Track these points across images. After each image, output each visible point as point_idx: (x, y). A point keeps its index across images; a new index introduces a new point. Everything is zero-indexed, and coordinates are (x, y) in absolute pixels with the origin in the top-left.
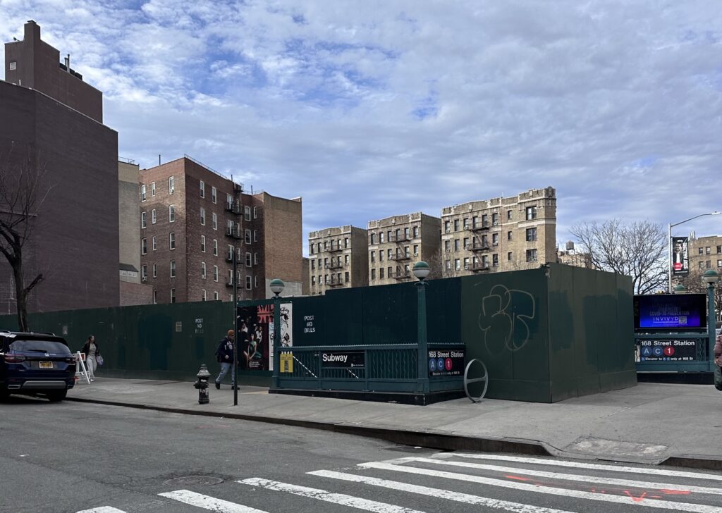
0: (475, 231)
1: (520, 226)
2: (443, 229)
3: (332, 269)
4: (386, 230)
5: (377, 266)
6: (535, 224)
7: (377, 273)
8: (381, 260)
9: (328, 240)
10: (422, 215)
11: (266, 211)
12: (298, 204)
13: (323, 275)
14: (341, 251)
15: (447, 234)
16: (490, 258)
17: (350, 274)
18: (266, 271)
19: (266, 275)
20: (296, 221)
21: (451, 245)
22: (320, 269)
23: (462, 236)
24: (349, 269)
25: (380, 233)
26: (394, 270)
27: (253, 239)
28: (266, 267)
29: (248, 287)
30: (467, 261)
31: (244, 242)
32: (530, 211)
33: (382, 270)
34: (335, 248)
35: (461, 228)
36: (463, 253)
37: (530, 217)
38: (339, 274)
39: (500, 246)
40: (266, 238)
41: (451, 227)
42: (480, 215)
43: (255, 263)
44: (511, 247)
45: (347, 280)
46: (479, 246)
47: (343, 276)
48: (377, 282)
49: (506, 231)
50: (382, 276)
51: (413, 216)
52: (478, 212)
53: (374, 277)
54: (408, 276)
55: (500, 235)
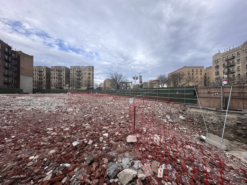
0: (78, 72)
1: (87, 72)
2: (71, 70)
3: (40, 75)
4: (56, 69)
5: (53, 76)
6: (90, 72)
7: (53, 78)
8: (54, 75)
9: (39, 69)
10: (66, 67)
11: (21, 56)
12: (32, 57)
13: (37, 77)
14: (43, 72)
15: (71, 71)
16: (81, 77)
17: (45, 77)
18: (20, 73)
19: (20, 74)
20: (31, 61)
21: (72, 74)
22: (36, 75)
23: (75, 72)
24: (45, 76)
25: (54, 69)
26: (58, 77)
27: (15, 63)
28: (21, 72)
29: (13, 76)
30: (76, 77)
31: (12, 63)
32: (89, 70)
33: (54, 77)
34: (41, 71)
35: (75, 71)
36: (75, 75)
37: (89, 71)
38: (42, 77)
39: (83, 75)
40: (21, 64)
41: (72, 70)
42: (79, 69)
43: (16, 70)
44: (86, 76)
45: (44, 78)
46: (79, 75)
47: (43, 77)
48: (53, 80)
49: (84, 73)
50: (54, 78)
51: (63, 67)
52: (79, 68)
53: (52, 78)
54: (61, 79)
55: (83, 73)
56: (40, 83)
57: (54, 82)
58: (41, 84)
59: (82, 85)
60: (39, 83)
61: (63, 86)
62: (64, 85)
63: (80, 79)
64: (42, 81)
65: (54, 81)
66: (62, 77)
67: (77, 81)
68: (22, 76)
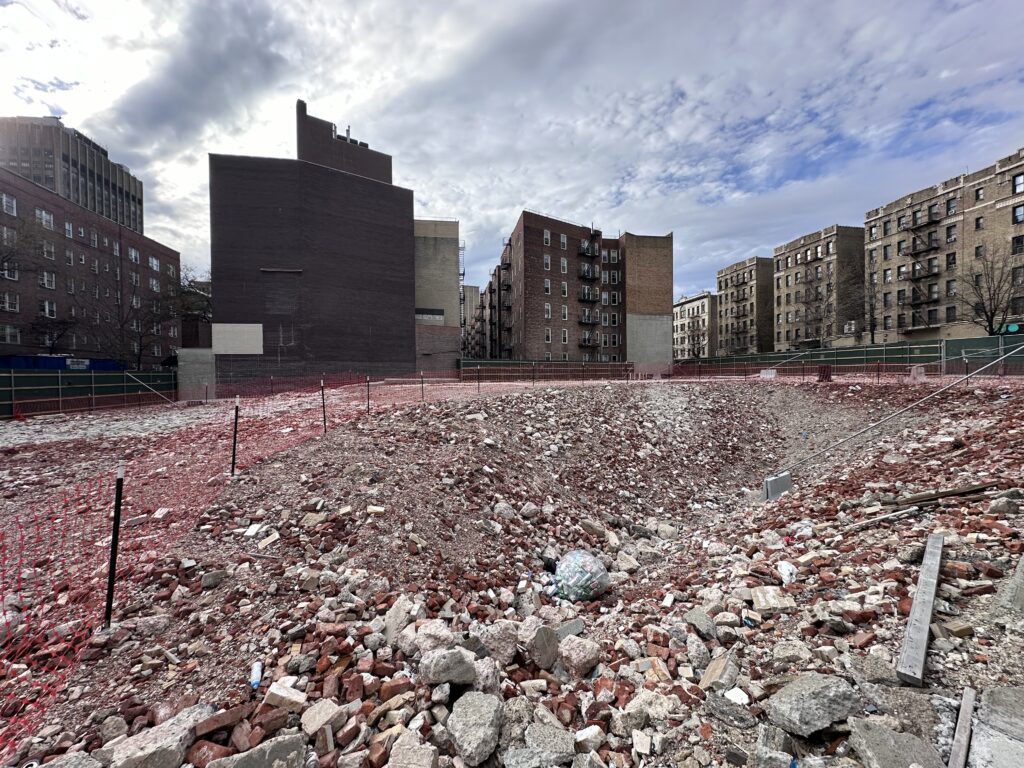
0: (916, 229)
1: (999, 206)
2: (867, 236)
3: (738, 302)
4: (793, 253)
5: (784, 292)
7: (783, 300)
8: (787, 285)
9: (735, 274)
10: (838, 227)
12: (668, 239)
13: (730, 309)
14: (746, 283)
15: (872, 242)
16: (940, 260)
17: (755, 304)
18: (628, 306)
19: (628, 310)
22: (727, 303)
23: (895, 239)
24: (754, 300)
25: (787, 258)
26: (803, 293)
28: (628, 303)
29: (615, 321)
30: (903, 269)
32: (1021, 179)
33: (788, 296)
34: (741, 281)
35: (893, 230)
36: (896, 259)
37: (1021, 188)
38: (744, 306)
39: (959, 243)
41: (878, 232)
42: (925, 206)
43: (620, 300)
44: (980, 238)
45: (752, 310)
46: (922, 247)
47: (748, 307)
48: (783, 308)
49: (972, 219)
50: (788, 302)
51: (826, 231)
52: (921, 204)
53: (779, 304)
54: (818, 298)
55: (959, 226)
56: (740, 333)
57: (787, 321)
58: (741, 336)
59: (951, 310)
60: (737, 334)
61: (829, 334)
62: (830, 327)
63: (936, 270)
64: (745, 323)
65: (786, 316)
66: (823, 289)
67: (909, 293)
68: (635, 317)
